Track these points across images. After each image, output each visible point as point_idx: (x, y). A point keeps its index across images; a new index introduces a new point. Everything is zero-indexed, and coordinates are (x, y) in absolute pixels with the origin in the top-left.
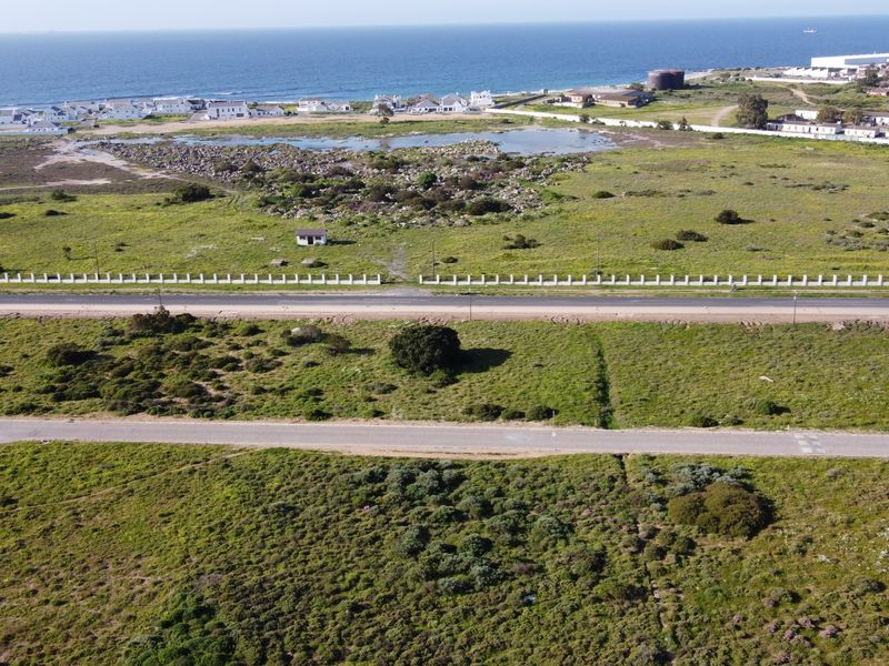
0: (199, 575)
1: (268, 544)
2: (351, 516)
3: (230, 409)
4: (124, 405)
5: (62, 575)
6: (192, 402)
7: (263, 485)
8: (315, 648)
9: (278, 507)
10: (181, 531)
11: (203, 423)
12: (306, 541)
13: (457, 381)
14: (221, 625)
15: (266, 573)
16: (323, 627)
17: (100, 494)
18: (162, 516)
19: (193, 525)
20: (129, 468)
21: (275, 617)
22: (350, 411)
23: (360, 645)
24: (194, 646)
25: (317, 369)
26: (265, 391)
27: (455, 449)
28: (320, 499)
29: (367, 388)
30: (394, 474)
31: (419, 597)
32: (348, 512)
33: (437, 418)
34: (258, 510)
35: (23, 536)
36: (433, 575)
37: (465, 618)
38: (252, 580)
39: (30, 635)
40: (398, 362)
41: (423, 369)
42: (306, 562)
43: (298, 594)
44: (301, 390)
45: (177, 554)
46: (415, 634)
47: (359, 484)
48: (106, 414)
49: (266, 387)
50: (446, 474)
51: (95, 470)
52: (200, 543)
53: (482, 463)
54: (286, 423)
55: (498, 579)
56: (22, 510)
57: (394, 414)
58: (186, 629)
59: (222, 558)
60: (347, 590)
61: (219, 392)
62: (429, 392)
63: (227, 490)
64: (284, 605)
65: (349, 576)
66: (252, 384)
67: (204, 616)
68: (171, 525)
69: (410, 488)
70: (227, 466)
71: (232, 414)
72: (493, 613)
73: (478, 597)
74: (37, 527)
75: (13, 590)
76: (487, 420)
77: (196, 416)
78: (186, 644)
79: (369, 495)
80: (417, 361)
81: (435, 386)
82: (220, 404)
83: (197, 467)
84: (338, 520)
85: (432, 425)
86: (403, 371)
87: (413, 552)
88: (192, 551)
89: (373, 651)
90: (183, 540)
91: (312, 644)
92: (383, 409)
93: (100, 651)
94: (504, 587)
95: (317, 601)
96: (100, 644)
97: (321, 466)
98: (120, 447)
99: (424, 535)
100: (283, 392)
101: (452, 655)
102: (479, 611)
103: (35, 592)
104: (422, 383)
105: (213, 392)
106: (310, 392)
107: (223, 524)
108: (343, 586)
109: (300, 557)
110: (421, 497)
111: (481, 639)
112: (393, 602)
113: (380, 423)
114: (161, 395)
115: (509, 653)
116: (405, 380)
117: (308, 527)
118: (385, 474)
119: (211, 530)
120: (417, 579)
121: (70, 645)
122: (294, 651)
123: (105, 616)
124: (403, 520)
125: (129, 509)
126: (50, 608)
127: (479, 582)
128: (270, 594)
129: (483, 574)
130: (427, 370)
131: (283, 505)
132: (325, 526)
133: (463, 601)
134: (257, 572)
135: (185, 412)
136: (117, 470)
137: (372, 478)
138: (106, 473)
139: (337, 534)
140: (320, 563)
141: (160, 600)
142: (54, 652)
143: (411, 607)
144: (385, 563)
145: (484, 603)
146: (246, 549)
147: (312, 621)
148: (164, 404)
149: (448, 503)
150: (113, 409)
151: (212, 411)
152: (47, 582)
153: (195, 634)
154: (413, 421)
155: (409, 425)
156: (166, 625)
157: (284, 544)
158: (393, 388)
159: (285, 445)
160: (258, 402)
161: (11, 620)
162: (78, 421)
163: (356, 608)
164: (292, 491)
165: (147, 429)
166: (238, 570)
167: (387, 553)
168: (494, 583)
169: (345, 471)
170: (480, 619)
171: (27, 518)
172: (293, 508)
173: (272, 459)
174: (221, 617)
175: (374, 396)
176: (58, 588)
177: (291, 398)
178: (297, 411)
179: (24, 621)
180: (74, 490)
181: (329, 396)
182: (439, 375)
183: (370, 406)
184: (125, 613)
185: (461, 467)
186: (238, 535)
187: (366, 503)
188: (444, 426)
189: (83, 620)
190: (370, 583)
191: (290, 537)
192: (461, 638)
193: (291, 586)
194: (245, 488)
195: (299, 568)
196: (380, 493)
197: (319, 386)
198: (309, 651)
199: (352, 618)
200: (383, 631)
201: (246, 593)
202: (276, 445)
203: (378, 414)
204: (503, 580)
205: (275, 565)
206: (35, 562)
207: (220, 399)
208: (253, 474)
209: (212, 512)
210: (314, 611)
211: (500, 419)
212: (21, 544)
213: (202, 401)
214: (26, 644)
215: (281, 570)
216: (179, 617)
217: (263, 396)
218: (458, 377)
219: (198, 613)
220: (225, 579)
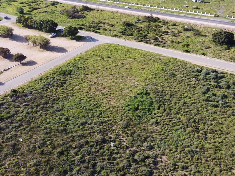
0: (148, 85)
1: (166, 82)
2: (189, 80)
3: (163, 45)
4: (138, 39)
5: (117, 77)
6: (155, 41)
7: (168, 66)
8: (172, 110)
9: (171, 73)
10: (146, 73)
11: (156, 47)
12: (176, 83)
13: (230, 49)
14: (151, 98)
15: (164, 89)
16: (175, 105)
17: (129, 60)
18: (142, 68)
19: (149, 72)
20: (136, 55)
21: (164, 100)
22: (196, 52)
23: (184, 112)
24: (144, 101)
25: (189, 38)
26: (174, 42)
27: (224, 68)
28: (182, 74)
29: (202, 46)
30: (204, 72)
31: (202, 105)
32: (189, 79)
33: (221, 58)
34: (166, 72)
35: (111, 66)
36: (208, 100)
37: (214, 114)
38: (160, 89)
39: (109, 88)
40: (213, 40)
41: (220, 44)
42: (175, 88)
43: (171, 96)
44: (184, 43)
45: (144, 79)
46: (199, 114)
47: (193, 72)
48: (134, 41)
49: (174, 41)
50: (219, 75)
51: (129, 54)
52: (150, 77)
53: (231, 74)
54: (178, 52)
55: (226, 106)
56: (111, 60)
57: (208, 55)
58: (143, 97)
59: (154, 82)
60: (184, 98)
61: (162, 40)
62: (220, 51)
63: (159, 66)
64: (167, 97)
65: (185, 95)
66: (171, 39)
67: (147, 95)
68: (144, 71)
69: (208, 76)
70: (160, 60)
71: (164, 46)
72: (222, 115)
73: (219, 110)
74: (114, 65)
75: (107, 77)
77: (155, 45)
78: (142, 100)
79: (195, 75)
80: (219, 41)
81: (223, 49)
82: (161, 43)
83: (153, 58)
84: (186, 80)
85: (219, 60)
86: (214, 43)
87: (204, 93)
88: (147, 79)
89: (187, 115)
90: (146, 75)
91: (172, 108)
92: (205, 53)
93: (123, 96)
94: (228, 109)
95: (175, 99)
96: (123, 94)
97: (184, 65)
98: (135, 49)
99: (208, 90)
100: (179, 43)
101: (207, 122)
102: (218, 113)
103: (111, 79)
104: (219, 48)
105: (160, 40)
106: (186, 45)
107: (156, 74)
108: (183, 97)
109: (174, 87)
110: (210, 79)
112: (195, 104)
113: (204, 57)
114: (147, 38)
116: (214, 46)
117: (177, 80)
118: (201, 71)
119: (153, 75)
120: (203, 100)
121: (117, 93)
122: (167, 109)
123: (125, 89)
124: (203, 84)
125: (135, 65)
126: (114, 83)
127: (220, 106)
128: (164, 94)
129: (223, 104)
130: (222, 44)
131: (172, 73)
132: (182, 81)
133: (214, 109)
134: (162, 88)
135: (152, 44)
136: (134, 55)
137: (198, 71)
138: (131, 55)
139: (184, 83)
140: (178, 90)
141: (138, 88)
142: (113, 93)
143: (200, 107)
144: (195, 94)
145: (220, 111)
146: (161, 81)
147: (173, 103)
148: (148, 41)
149: (217, 83)
150: (135, 40)
151: (159, 45)
152: (114, 77)
153: (145, 98)
154: (213, 58)
155: (212, 59)
156: (138, 94)
157: (170, 83)
158: (210, 48)
159: (176, 57)
160: (171, 44)
161: (106, 84)
162: (127, 41)
163: (185, 103)
164: (175, 70)
165: (142, 46)
166: (157, 86)
167: (197, 92)
168: (225, 107)
169: (190, 68)
170: (218, 115)
171: (112, 62)
172: (174, 74)
173: (172, 60)
174: (151, 96)
175: (204, 49)
176: (116, 80)
177: (180, 45)
178: (181, 49)
179: (108, 85)
180: (123, 58)
181: (191, 47)
182: (225, 46)
183: (202, 52)
184: (130, 89)
185: (224, 74)
186: (159, 78)
187: (194, 77)
188: (222, 61)
189: (120, 88)
190: (190, 98)
191: (172, 81)
192: (211, 118)
193: (169, 93)
194: (163, 66)
195: (173, 89)
196: (199, 75)
197: (189, 43)
198: (171, 110)
199: (183, 105)
200: (191, 111)
201: (158, 92)
202: (174, 57)
203: (203, 54)
204: (228, 107)
205: (167, 87)
206: (112, 72)
207: (162, 42)
208: (166, 63)
209: (154, 70)
210: (174, 101)
212: (110, 68)
213: (157, 42)
214: (108, 90)
215: (168, 89)
216: (141, 93)
217: (173, 43)
218: (231, 48)
219: (146, 94)
220: (154, 88)
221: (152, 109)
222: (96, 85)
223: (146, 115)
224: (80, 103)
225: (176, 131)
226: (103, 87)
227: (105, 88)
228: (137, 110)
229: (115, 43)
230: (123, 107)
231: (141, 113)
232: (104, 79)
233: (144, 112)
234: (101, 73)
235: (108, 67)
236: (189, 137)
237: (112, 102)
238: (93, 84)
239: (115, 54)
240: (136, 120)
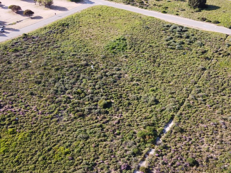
0: (126, 34)
1: (141, 33)
2: (159, 32)
3: (147, 7)
4: (126, 2)
6: (140, 4)
7: (145, 23)
8: (140, 50)
9: (146, 27)
10: (126, 27)
11: (140, 9)
12: (148, 34)
13: (201, 11)
14: (126, 42)
15: (138, 37)
16: (143, 47)
17: (115, 17)
19: (129, 26)
20: (122, 14)
21: (136, 44)
22: (172, 13)
23: (148, 51)
24: (120, 44)
25: (170, 2)
26: (156, 5)
27: (190, 25)
28: (155, 28)
29: (178, 9)
30: (172, 27)
32: (159, 31)
33: (190, 18)
34: (142, 27)
35: (100, 21)
36: (168, 45)
37: (170, 53)
38: (135, 37)
39: (96, 36)
40: (189, 5)
41: (194, 7)
42: (146, 37)
43: (142, 41)
44: (164, 7)
45: (124, 30)
46: (159, 53)
47: (165, 27)
48: (122, 3)
49: (157, 4)
50: (184, 29)
51: (116, 13)
52: (129, 30)
53: (194, 29)
54: (157, 13)
56: (102, 17)
57: (181, 15)
58: (120, 41)
59: (131, 32)
60: (151, 43)
61: (146, 4)
62: (192, 12)
63: (138, 22)
64: (138, 42)
65: (152, 41)
66: (154, 3)
67: (124, 40)
68: (125, 25)
69: (174, 30)
70: (140, 18)
71: (147, 8)
72: (176, 54)
73: (174, 51)
74: (103, 20)
75: (96, 29)
76: (202, 21)
77: (139, 7)
78: (119, 43)
79: (165, 29)
80: (193, 5)
81: (195, 11)
82: (145, 6)
83: (135, 17)
84: (156, 32)
85: (188, 19)
86: (189, 7)
87: (167, 41)
88: (127, 30)
89: (150, 53)
90: (126, 28)
91: (140, 49)
92: (179, 14)
93: (106, 41)
94: (181, 51)
95: (144, 43)
96: (106, 40)
97: (159, 22)
98: (122, 10)
99: (171, 38)
100: (160, 6)
101: (163, 58)
102: (173, 53)
103: (99, 30)
104: (192, 10)
105: (145, 3)
106: (165, 7)
108: (150, 42)
109: (145, 36)
110: (175, 32)
111: (170, 57)
112: (158, 47)
113: (177, 17)
114: (134, 2)
115: (174, 60)
116: (188, 9)
117: (150, 32)
118: (171, 26)
119: (132, 28)
120: (165, 45)
121: (101, 39)
123: (108, 36)
124: (169, 35)
125: (119, 21)
126: (101, 33)
128: (137, 40)
129: (178, 47)
130: (194, 8)
131: (147, 27)
132: (153, 32)
133: (171, 50)
134: (136, 36)
135: (137, 6)
136: (120, 14)
137: (168, 26)
138: (118, 14)
139: (155, 34)
140: (149, 38)
141: (118, 36)
142: (99, 39)
143: (161, 49)
145: (175, 52)
146: (137, 32)
147: (142, 46)
148: (134, 4)
149: (181, 34)
150: (124, 3)
151: (143, 7)
153: (121, 42)
154: (184, 18)
155: (183, 18)
156: (117, 40)
157: (144, 33)
158: (184, 10)
159: (154, 17)
160: (153, 7)
161: (94, 33)
162: (117, 4)
163: (151, 46)
164: (150, 25)
165: (130, 8)
167: (162, 40)
168: (180, 49)
169: (163, 24)
170: (173, 54)
171: (102, 18)
172: (149, 28)
173: (150, 18)
174: (126, 41)
175: (179, 11)
176: (103, 30)
177: (161, 8)
178: (160, 11)
179: (96, 34)
180: (111, 16)
181: (169, 9)
182: (197, 9)
183: (177, 13)
184: (112, 36)
185: (189, 29)
186: (136, 30)
187: (163, 30)
188: (191, 20)
190: (156, 43)
192: (167, 56)
193: (141, 40)
195: (144, 38)
196: (168, 29)
197: (168, 7)
198: (139, 50)
199: (149, 47)
200: (153, 51)
201: (133, 39)
202: (152, 16)
203: (177, 15)
204: (182, 49)
205: (140, 36)
206: (101, 26)
207: (146, 5)
208: (144, 20)
209: (134, 25)
210: (143, 45)
211: (205, 22)
212: (99, 22)
213: (142, 5)
214: (95, 37)
215: (141, 37)
216: (120, 39)
217: (155, 6)
218: (202, 11)
219: (123, 39)
220: (130, 36)
221: (125, 49)
222: (86, 34)
223: (120, 52)
224: (73, 44)
225: (139, 62)
226: (91, 35)
227: (93, 35)
228: (114, 49)
229: (107, 5)
230: (104, 47)
231: (116, 51)
232: (94, 30)
233: (118, 50)
234: (92, 26)
235: (98, 22)
236: (147, 65)
237: (96, 44)
238: (84, 32)
239: (105, 13)
240: (112, 54)
